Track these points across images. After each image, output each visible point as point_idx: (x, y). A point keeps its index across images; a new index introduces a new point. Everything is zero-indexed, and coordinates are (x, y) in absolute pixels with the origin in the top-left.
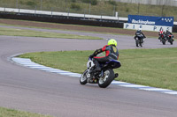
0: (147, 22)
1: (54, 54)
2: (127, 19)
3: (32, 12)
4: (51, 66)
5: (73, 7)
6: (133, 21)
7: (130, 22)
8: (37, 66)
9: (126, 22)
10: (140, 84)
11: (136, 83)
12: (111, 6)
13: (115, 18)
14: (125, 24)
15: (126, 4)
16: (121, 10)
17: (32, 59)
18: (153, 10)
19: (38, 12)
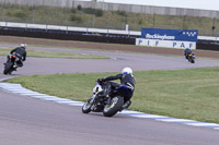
0: (165, 37)
1: (50, 78)
2: (139, 33)
3: (23, 25)
4: (47, 92)
5: (73, 19)
6: (148, 35)
7: (143, 36)
8: (28, 92)
9: (138, 37)
10: (156, 113)
11: (151, 113)
12: (120, 17)
13: (126, 32)
14: (137, 40)
15: (138, 15)
16: (133, 22)
17: (23, 84)
18: (172, 22)
19: (30, 26)
